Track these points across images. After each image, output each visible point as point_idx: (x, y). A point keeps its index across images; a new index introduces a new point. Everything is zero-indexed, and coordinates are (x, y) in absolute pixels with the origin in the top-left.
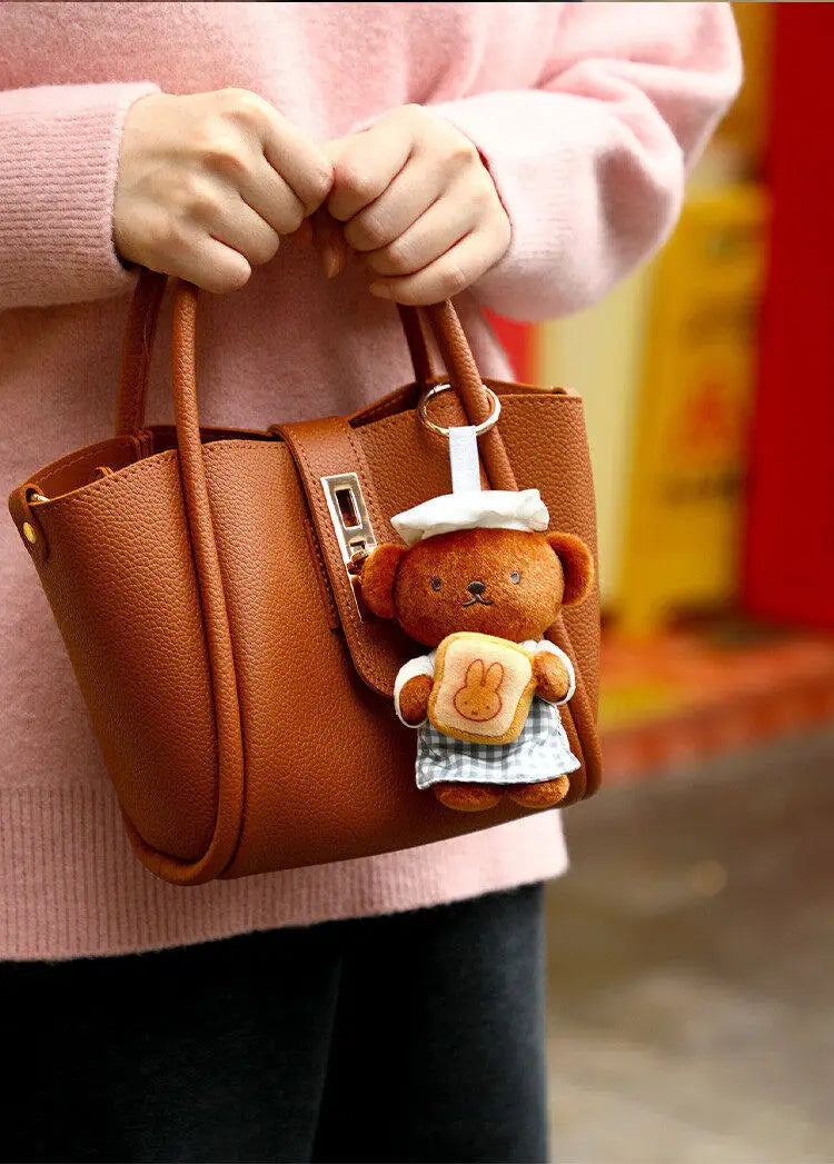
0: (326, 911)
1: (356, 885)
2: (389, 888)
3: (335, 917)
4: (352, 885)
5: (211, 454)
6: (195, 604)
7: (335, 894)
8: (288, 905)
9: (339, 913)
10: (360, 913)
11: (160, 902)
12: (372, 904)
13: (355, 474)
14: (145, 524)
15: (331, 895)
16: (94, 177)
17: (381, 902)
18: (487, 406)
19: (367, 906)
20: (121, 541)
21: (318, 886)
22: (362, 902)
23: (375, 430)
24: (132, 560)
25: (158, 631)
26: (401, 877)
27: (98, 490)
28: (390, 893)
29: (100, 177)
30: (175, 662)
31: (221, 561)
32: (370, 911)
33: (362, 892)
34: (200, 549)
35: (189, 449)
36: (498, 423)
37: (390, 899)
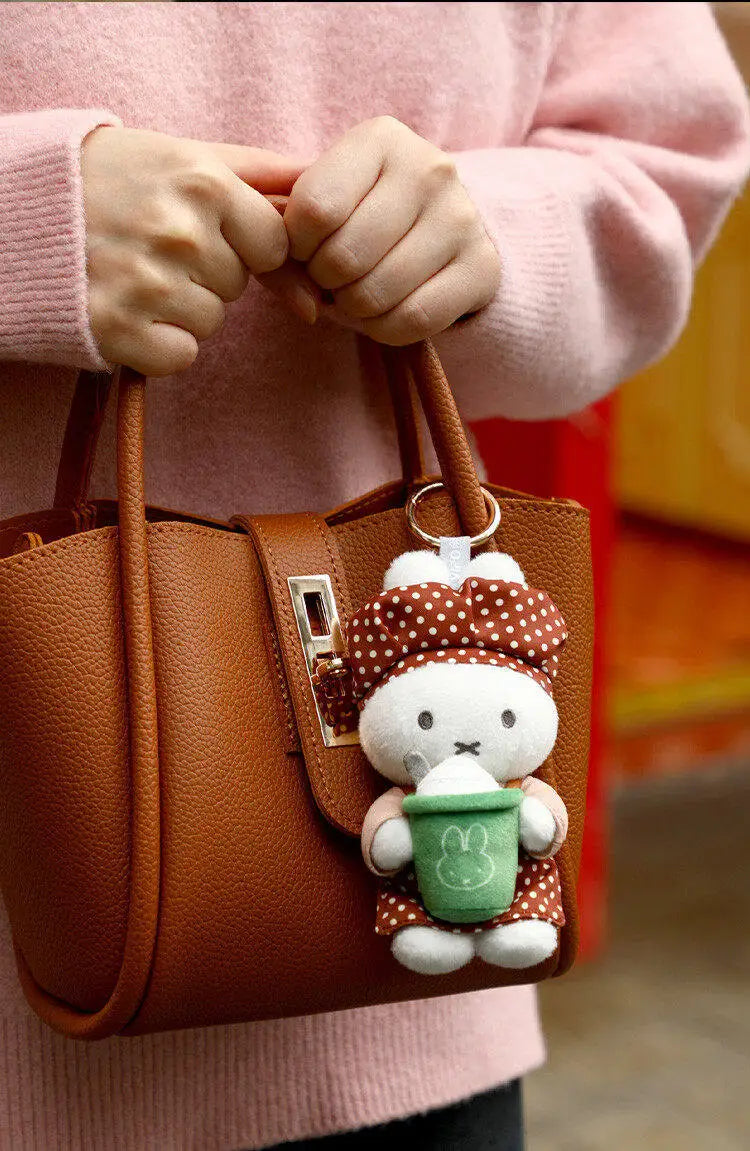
0: (281, 1132)
1: (314, 1099)
2: (353, 1099)
3: (291, 1138)
4: (309, 1099)
5: (160, 535)
6: (121, 709)
7: (290, 1111)
8: (234, 1127)
9: (296, 1132)
10: (322, 1132)
11: (88, 1139)
12: (334, 1118)
13: (326, 578)
14: (72, 610)
15: (285, 1113)
16: (58, 237)
17: (345, 1117)
18: (484, 511)
19: (329, 1122)
20: (40, 626)
21: (268, 1103)
22: (323, 1118)
23: (352, 530)
24: (51, 650)
25: (74, 737)
26: (367, 1086)
27: (20, 563)
28: (355, 1106)
29: (65, 237)
30: (90, 774)
31: (156, 660)
32: (330, 1128)
33: (321, 1107)
34: (133, 644)
35: (129, 527)
36: (497, 532)
37: (356, 1113)
